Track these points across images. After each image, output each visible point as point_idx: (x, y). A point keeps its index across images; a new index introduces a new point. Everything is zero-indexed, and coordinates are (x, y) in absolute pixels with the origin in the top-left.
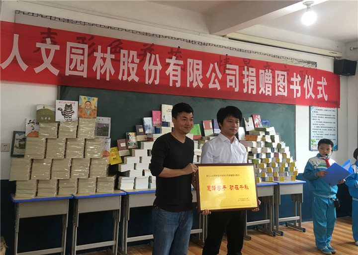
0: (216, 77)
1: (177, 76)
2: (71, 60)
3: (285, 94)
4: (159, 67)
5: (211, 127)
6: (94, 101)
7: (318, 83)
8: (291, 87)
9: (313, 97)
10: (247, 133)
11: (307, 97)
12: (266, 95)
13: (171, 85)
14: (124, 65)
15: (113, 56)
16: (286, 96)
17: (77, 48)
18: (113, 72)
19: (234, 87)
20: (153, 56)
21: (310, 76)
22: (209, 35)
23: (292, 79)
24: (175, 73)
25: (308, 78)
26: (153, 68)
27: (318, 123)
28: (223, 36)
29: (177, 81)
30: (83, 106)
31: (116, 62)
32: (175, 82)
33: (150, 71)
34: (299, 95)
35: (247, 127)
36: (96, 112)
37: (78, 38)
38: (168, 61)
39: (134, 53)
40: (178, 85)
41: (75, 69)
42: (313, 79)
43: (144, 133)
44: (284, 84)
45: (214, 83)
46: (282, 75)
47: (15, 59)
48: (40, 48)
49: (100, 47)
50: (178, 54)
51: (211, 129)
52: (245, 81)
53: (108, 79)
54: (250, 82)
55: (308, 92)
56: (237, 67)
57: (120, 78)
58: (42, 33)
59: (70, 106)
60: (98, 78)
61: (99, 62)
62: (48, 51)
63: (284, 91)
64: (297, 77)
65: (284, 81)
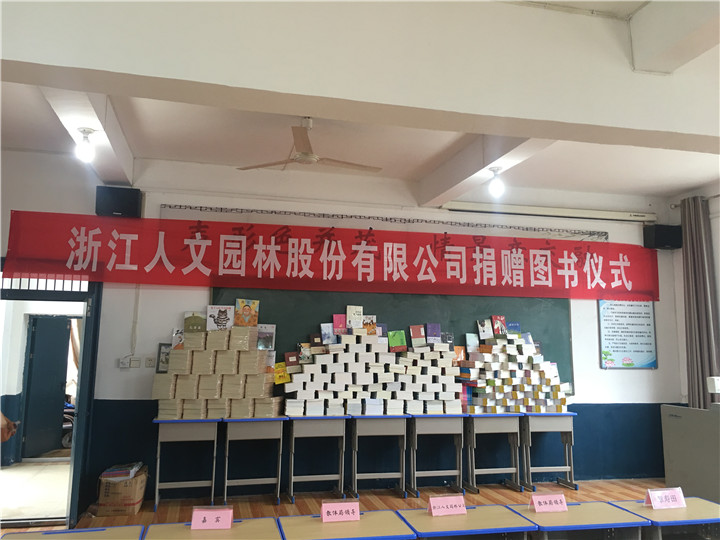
0: (430, 264)
1: (368, 267)
2: (226, 256)
3: (550, 283)
4: (342, 257)
5: (423, 334)
6: (255, 305)
7: (612, 263)
8: (560, 272)
9: (603, 285)
10: (482, 342)
11: (590, 286)
12: (515, 285)
13: (360, 279)
14: (293, 257)
15: (279, 248)
16: (550, 285)
17: (233, 241)
18: (279, 267)
19: (458, 277)
20: (334, 243)
21: (595, 255)
22: (417, 208)
23: (561, 261)
24: (366, 263)
25: (592, 257)
26: (333, 258)
27: (616, 326)
28: (440, 207)
29: (368, 274)
30: (240, 312)
31: (282, 255)
32: (365, 275)
33: (329, 263)
34: (575, 284)
35: (481, 334)
36: (257, 318)
37: (234, 229)
38: (354, 247)
39: (307, 241)
40: (370, 279)
41: (230, 267)
42: (601, 258)
43: (321, 344)
44: (545, 269)
45: (426, 273)
46: (542, 256)
47: (160, 260)
48: (188, 246)
49: (261, 238)
50: (370, 238)
51: (422, 337)
52: (476, 268)
53: (272, 276)
54: (485, 270)
55: (593, 278)
56: (463, 249)
57: (288, 274)
58: (191, 228)
59: (225, 312)
60: (260, 276)
61: (260, 256)
62: (198, 248)
63: (547, 279)
64: (569, 257)
65: (546, 264)
